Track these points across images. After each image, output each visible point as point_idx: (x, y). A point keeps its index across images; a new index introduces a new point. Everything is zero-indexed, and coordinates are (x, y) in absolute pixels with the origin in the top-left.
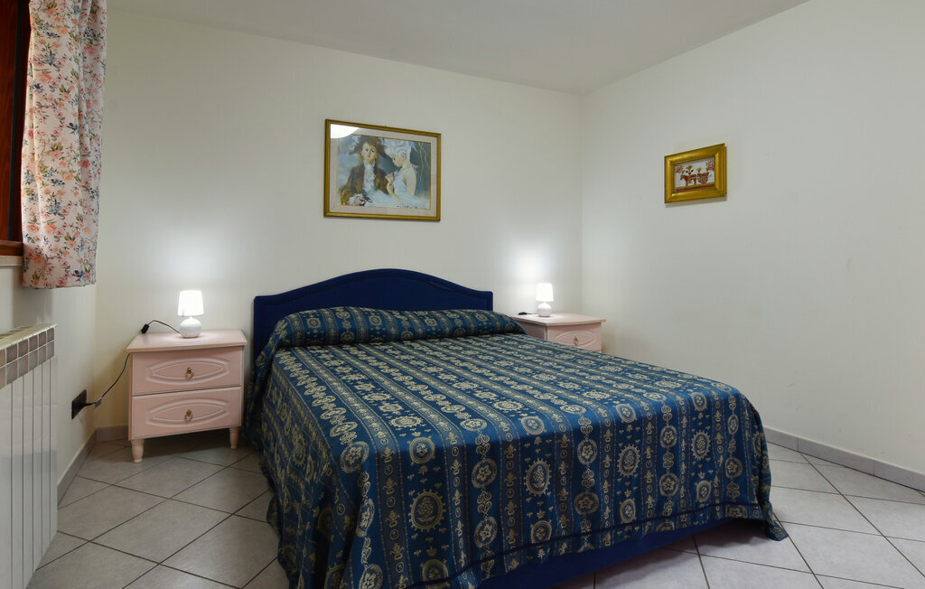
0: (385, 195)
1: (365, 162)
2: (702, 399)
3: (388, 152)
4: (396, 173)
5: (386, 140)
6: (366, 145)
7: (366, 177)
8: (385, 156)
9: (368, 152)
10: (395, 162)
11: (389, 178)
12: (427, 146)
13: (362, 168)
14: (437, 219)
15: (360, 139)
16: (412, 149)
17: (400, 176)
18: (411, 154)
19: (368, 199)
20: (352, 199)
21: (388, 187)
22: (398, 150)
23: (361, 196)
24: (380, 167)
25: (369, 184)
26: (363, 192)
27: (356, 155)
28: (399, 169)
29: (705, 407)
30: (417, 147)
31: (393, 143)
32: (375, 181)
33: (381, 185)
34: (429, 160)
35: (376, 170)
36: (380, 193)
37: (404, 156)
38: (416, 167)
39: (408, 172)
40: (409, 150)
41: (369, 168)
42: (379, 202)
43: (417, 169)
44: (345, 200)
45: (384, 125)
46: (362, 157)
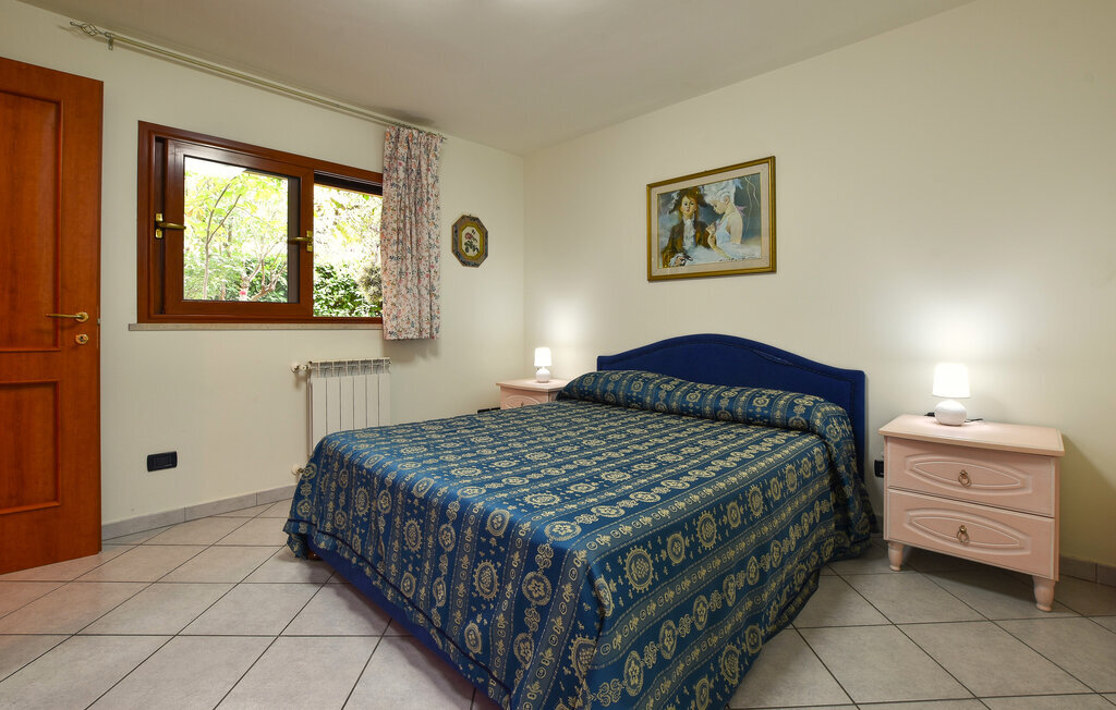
0: (706, 250)
1: (685, 218)
2: (503, 522)
3: (708, 200)
4: (717, 222)
5: (706, 187)
6: (685, 200)
7: (685, 234)
8: (705, 205)
9: (688, 205)
10: (717, 210)
11: (710, 230)
12: (756, 177)
13: (682, 224)
14: (772, 270)
15: (678, 194)
16: (737, 188)
17: (723, 225)
18: (736, 195)
19: (688, 257)
20: (673, 260)
21: (710, 241)
22: (719, 194)
23: (681, 255)
24: (700, 219)
25: (688, 243)
26: (683, 251)
27: (676, 213)
28: (720, 216)
29: (501, 533)
30: (744, 183)
31: (714, 188)
32: (695, 236)
33: (702, 240)
34: (758, 196)
35: (696, 224)
36: (701, 250)
37: (727, 200)
38: (742, 208)
39: (733, 218)
40: (734, 190)
41: (688, 223)
42: (702, 258)
43: (743, 212)
44: (666, 263)
45: (703, 171)
46: (681, 213)
